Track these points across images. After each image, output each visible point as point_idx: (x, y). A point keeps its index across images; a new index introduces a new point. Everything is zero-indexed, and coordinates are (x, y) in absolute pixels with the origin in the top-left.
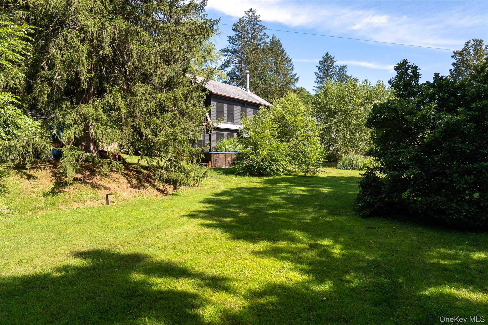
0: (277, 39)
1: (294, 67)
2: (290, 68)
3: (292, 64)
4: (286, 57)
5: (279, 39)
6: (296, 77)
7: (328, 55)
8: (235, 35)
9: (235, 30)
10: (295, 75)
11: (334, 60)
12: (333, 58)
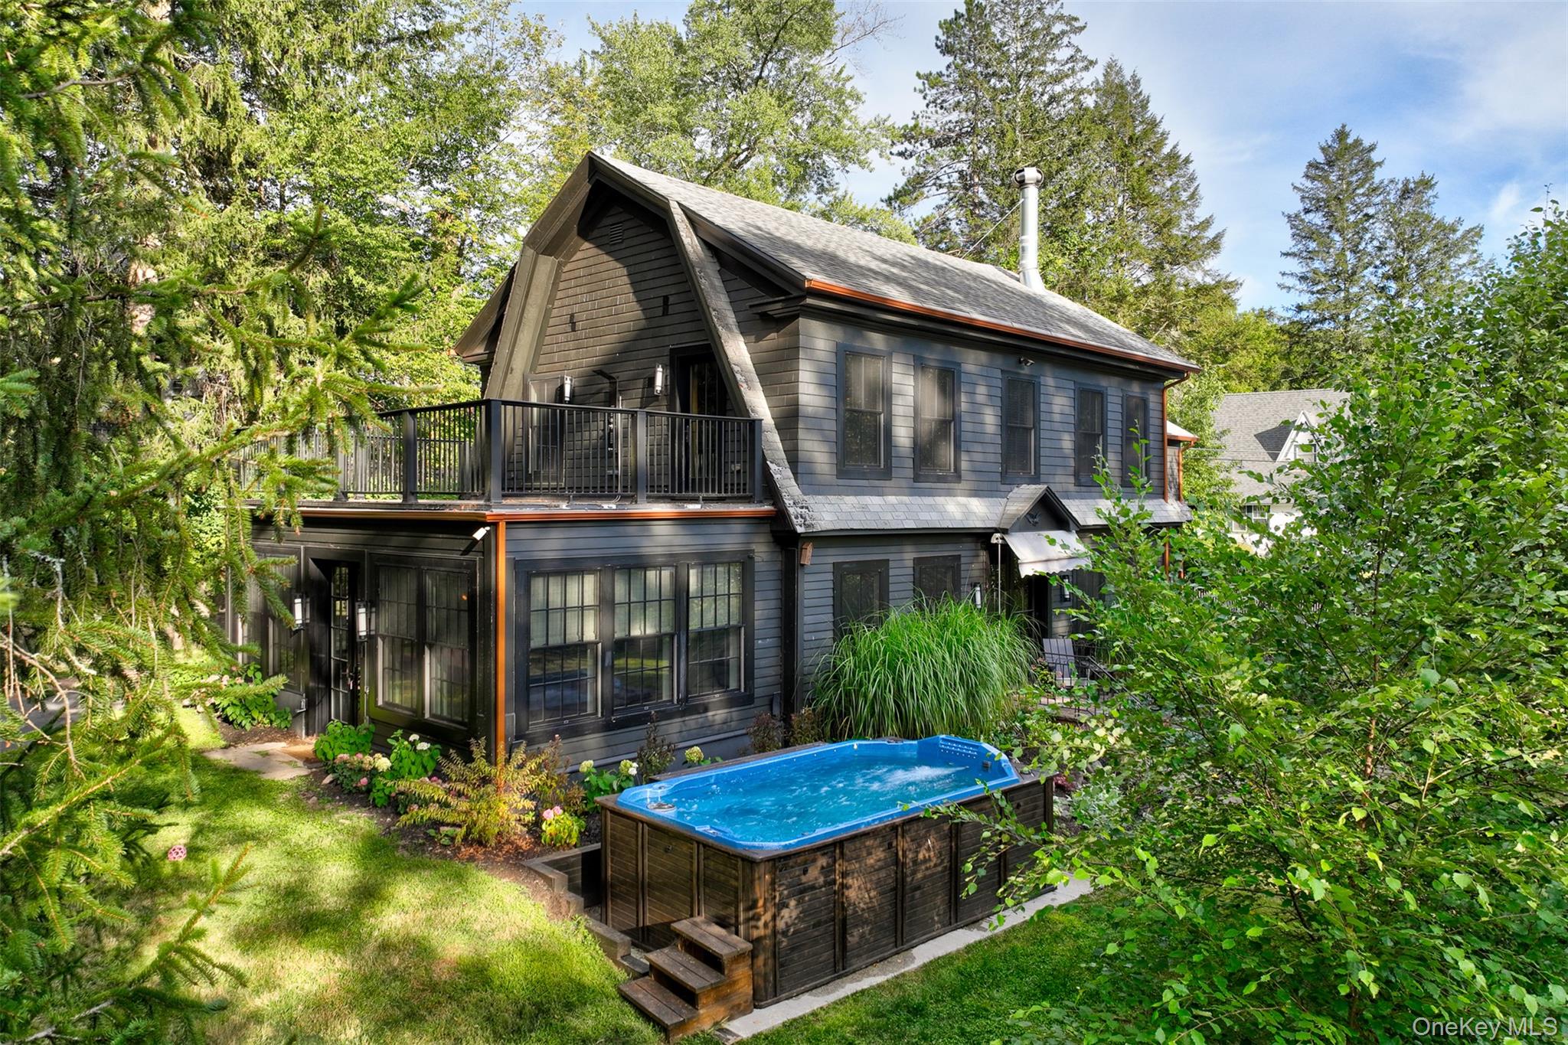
0: (1128, 78)
1: (1202, 191)
2: (1184, 196)
3: (1192, 179)
4: (1166, 150)
5: (1134, 76)
6: (1210, 233)
7: (1347, 135)
8: (949, 67)
9: (946, 49)
10: (1206, 224)
11: (1375, 156)
12: (1372, 148)
